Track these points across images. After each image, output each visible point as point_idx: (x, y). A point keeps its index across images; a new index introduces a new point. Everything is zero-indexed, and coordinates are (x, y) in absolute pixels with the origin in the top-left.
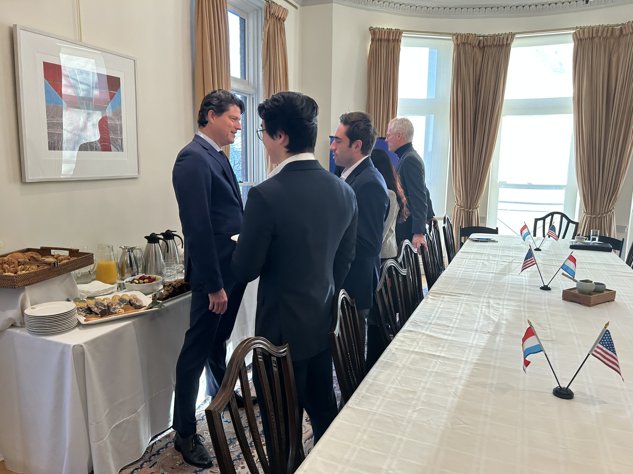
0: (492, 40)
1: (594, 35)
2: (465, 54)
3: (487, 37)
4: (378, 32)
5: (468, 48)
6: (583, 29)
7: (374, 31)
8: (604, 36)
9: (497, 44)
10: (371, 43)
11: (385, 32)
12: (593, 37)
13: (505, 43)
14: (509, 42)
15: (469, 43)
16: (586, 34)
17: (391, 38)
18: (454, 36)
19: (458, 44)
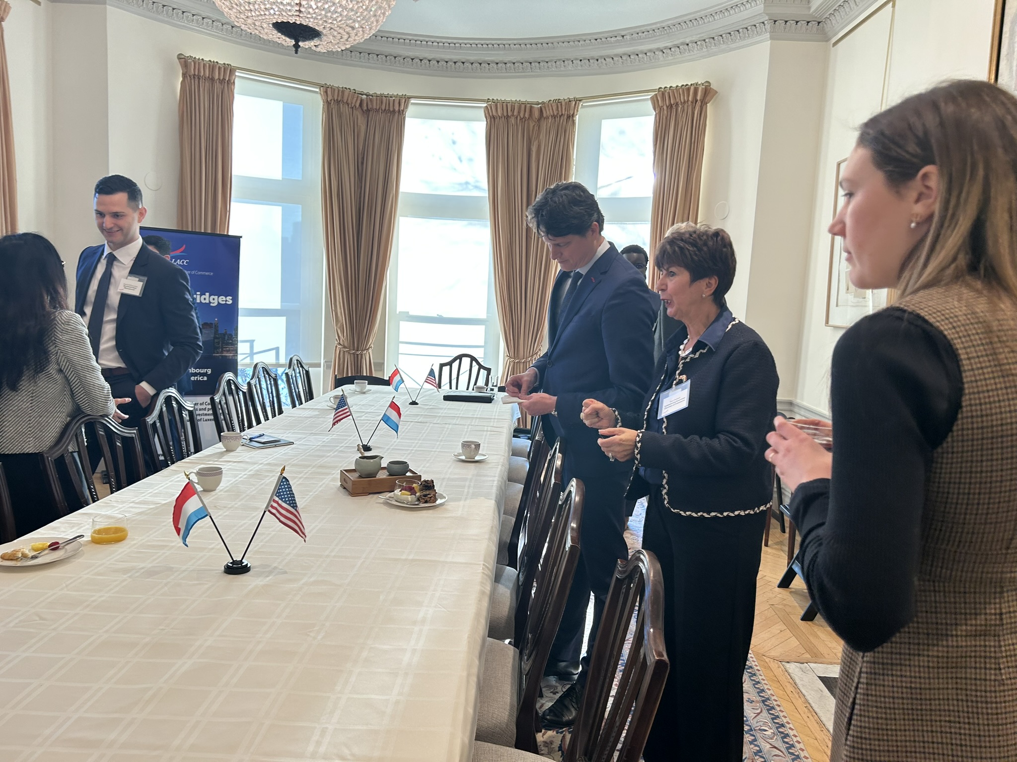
0: (378, 102)
1: (509, 114)
2: (340, 116)
3: (372, 96)
4: (193, 63)
5: (345, 110)
6: (496, 103)
7: (185, 61)
8: (522, 117)
9: (387, 108)
10: (181, 79)
11: (204, 65)
12: (507, 115)
13: (397, 109)
14: (402, 108)
15: (345, 101)
16: (499, 110)
17: (217, 77)
18: (322, 88)
19: (329, 100)
